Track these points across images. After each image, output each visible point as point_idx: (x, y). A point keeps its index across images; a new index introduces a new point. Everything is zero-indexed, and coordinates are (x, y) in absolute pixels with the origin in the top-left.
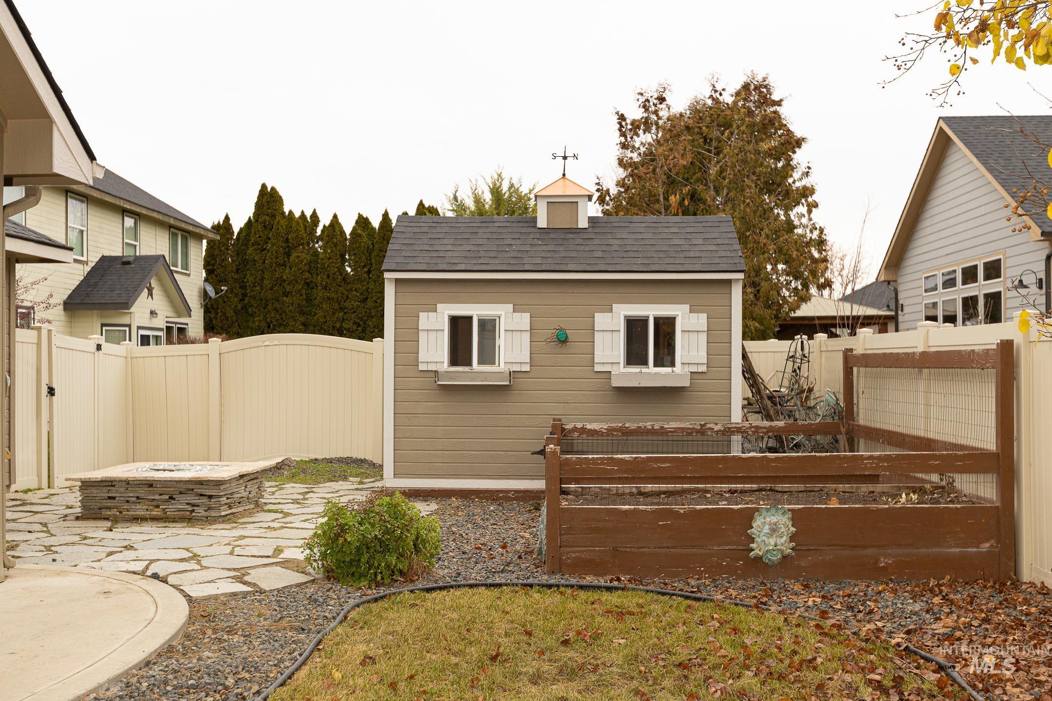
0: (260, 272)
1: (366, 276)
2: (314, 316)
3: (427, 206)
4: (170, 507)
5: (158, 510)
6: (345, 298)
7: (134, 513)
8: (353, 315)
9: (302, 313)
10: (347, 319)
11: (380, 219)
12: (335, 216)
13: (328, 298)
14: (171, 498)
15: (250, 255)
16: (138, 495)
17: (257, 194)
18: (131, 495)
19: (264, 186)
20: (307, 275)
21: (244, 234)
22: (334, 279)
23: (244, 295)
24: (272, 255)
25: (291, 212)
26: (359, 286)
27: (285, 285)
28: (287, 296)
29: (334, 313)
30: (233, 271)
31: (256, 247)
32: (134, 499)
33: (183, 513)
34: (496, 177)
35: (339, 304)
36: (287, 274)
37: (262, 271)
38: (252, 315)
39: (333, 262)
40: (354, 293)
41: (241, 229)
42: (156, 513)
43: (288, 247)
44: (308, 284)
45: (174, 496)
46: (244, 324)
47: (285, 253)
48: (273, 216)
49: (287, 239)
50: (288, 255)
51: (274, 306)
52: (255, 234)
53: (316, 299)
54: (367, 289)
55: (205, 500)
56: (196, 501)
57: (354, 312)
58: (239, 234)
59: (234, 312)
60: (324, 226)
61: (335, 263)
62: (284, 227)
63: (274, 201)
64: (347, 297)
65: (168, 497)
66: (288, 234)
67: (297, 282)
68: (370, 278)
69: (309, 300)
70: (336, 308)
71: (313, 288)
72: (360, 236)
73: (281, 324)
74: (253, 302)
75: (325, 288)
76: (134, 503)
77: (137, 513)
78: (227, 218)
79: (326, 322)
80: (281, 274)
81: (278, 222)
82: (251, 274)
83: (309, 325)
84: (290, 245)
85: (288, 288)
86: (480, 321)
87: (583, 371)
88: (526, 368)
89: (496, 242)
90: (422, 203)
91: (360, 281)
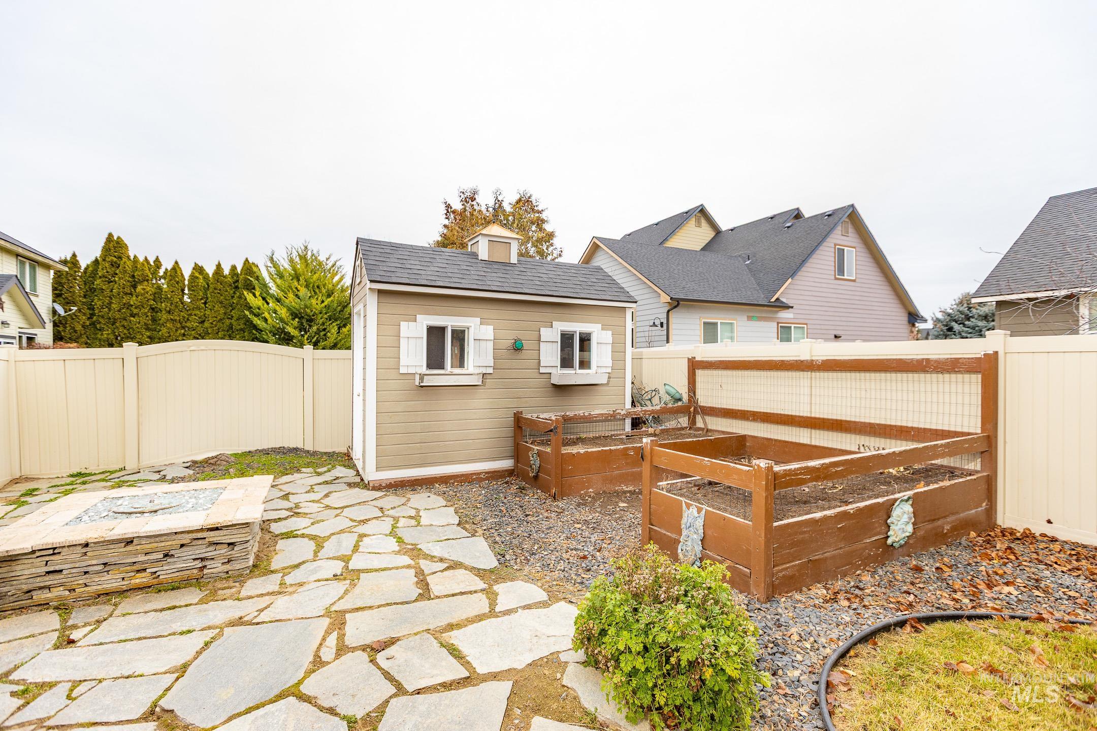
0: (108, 298)
1: (203, 305)
2: (159, 332)
3: (251, 262)
4: (165, 568)
5: (143, 574)
6: (186, 320)
7: (99, 587)
8: (193, 332)
9: (148, 329)
10: (188, 335)
11: (215, 268)
12: (176, 263)
13: (172, 319)
14: (166, 555)
15: (97, 285)
16: (105, 561)
17: (104, 240)
18: (94, 562)
19: (110, 235)
20: (152, 302)
21: (91, 269)
22: (176, 306)
23: (92, 315)
24: (120, 286)
25: (135, 257)
26: (197, 312)
27: (132, 309)
28: (134, 317)
29: (176, 330)
30: (80, 296)
31: (104, 279)
32: (101, 567)
33: (188, 572)
34: (303, 248)
35: (181, 324)
36: (133, 300)
37: (110, 297)
38: (100, 330)
39: (175, 294)
40: (194, 317)
41: (88, 266)
42: (140, 579)
43: (134, 281)
44: (153, 309)
45: (172, 552)
46: (93, 336)
47: (132, 286)
48: (120, 258)
49: (133, 276)
50: (135, 287)
51: (122, 323)
52: (103, 269)
53: (160, 320)
54: (204, 315)
55: (224, 550)
56: (210, 554)
57: (194, 330)
58: (86, 269)
59: (83, 327)
60: (166, 269)
61: (178, 295)
62: (130, 266)
63: (120, 247)
64: (188, 319)
65: (162, 556)
66: (134, 272)
67: (143, 307)
68: (206, 307)
69: (154, 320)
70: (178, 327)
71: (157, 312)
72: (197, 278)
73: (128, 337)
74: (101, 320)
75: (169, 312)
76: (98, 572)
77: (104, 586)
78: (74, 255)
79: (170, 336)
80: (128, 301)
81: (125, 263)
82: (99, 299)
83: (155, 338)
84: (136, 280)
85: (135, 311)
86: (453, 331)
87: (533, 373)
88: (490, 371)
89: (456, 267)
90: (247, 260)
91: (199, 308)
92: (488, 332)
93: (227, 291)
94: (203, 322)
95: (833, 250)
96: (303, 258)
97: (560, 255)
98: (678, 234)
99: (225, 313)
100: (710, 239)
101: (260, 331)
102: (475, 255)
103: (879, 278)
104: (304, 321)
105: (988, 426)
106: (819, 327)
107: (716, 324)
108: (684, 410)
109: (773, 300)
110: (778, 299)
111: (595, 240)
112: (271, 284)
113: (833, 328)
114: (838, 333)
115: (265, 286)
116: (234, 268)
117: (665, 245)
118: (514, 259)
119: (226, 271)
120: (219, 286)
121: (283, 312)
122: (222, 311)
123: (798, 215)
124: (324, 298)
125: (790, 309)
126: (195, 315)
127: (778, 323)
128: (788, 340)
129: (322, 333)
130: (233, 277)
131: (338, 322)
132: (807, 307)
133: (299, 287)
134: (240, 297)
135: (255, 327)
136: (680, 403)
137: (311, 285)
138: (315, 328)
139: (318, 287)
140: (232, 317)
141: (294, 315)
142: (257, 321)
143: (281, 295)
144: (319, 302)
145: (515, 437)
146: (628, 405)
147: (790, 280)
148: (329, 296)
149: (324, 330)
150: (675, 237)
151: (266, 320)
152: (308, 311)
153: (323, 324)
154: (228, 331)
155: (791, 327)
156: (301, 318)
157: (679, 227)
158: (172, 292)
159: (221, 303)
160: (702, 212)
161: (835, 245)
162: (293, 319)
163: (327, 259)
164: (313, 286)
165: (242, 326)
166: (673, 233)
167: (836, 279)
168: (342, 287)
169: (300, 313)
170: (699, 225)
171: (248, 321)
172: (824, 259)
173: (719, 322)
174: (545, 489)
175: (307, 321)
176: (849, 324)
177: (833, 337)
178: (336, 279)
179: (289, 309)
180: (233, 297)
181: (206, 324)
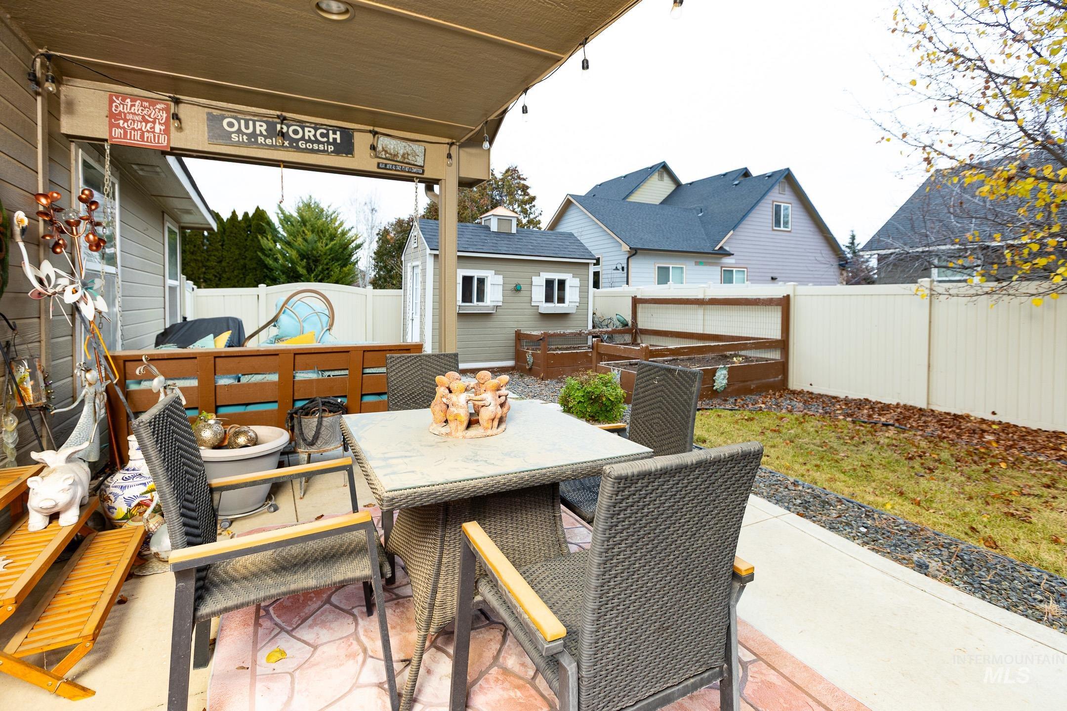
1: (220, 247)
3: (261, 209)
11: (230, 214)
26: (216, 253)
34: (308, 197)
64: (208, 260)
86: (478, 279)
87: (527, 305)
88: (500, 304)
89: (478, 237)
90: (258, 208)
91: (217, 250)
92: (499, 279)
93: (241, 235)
94: (220, 262)
95: (771, 206)
96: (309, 206)
97: (541, 214)
98: (643, 187)
99: (240, 254)
100: (671, 191)
101: (271, 270)
102: (488, 228)
103: (812, 229)
104: (311, 261)
105: (784, 335)
106: (758, 270)
107: (668, 268)
108: (629, 332)
109: (717, 248)
110: (721, 248)
111: (569, 197)
112: (280, 230)
113: (771, 271)
114: (774, 275)
115: (275, 230)
116: (246, 214)
117: (628, 200)
118: (514, 231)
119: (240, 218)
120: (235, 230)
121: (293, 254)
122: (237, 252)
123: (746, 173)
124: (328, 242)
125: (732, 256)
126: (214, 256)
127: (722, 267)
128: (731, 281)
129: (326, 272)
130: (245, 223)
131: (340, 262)
132: (747, 254)
133: (306, 231)
134: (252, 240)
135: (266, 266)
136: (627, 327)
137: (316, 230)
138: (320, 268)
139: (322, 231)
140: (246, 257)
141: (303, 256)
142: (270, 262)
143: (290, 239)
144: (324, 245)
145: (516, 346)
146: (590, 327)
147: (732, 232)
148: (332, 239)
149: (328, 269)
150: (640, 189)
151: (276, 260)
152: (315, 252)
153: (327, 264)
154: (242, 269)
155: (732, 271)
156: (308, 259)
157: (644, 181)
158: (195, 235)
159: (237, 244)
160: (664, 168)
161: (773, 202)
162: (302, 260)
163: (329, 207)
164: (318, 231)
165: (255, 265)
166: (637, 186)
167: (774, 230)
168: (343, 231)
169: (308, 255)
170: (661, 179)
171: (259, 261)
172: (763, 214)
173: (671, 266)
174: (536, 375)
175: (314, 261)
176: (785, 268)
177: (770, 278)
178: (337, 224)
179: (298, 251)
180: (246, 240)
181: (224, 264)
